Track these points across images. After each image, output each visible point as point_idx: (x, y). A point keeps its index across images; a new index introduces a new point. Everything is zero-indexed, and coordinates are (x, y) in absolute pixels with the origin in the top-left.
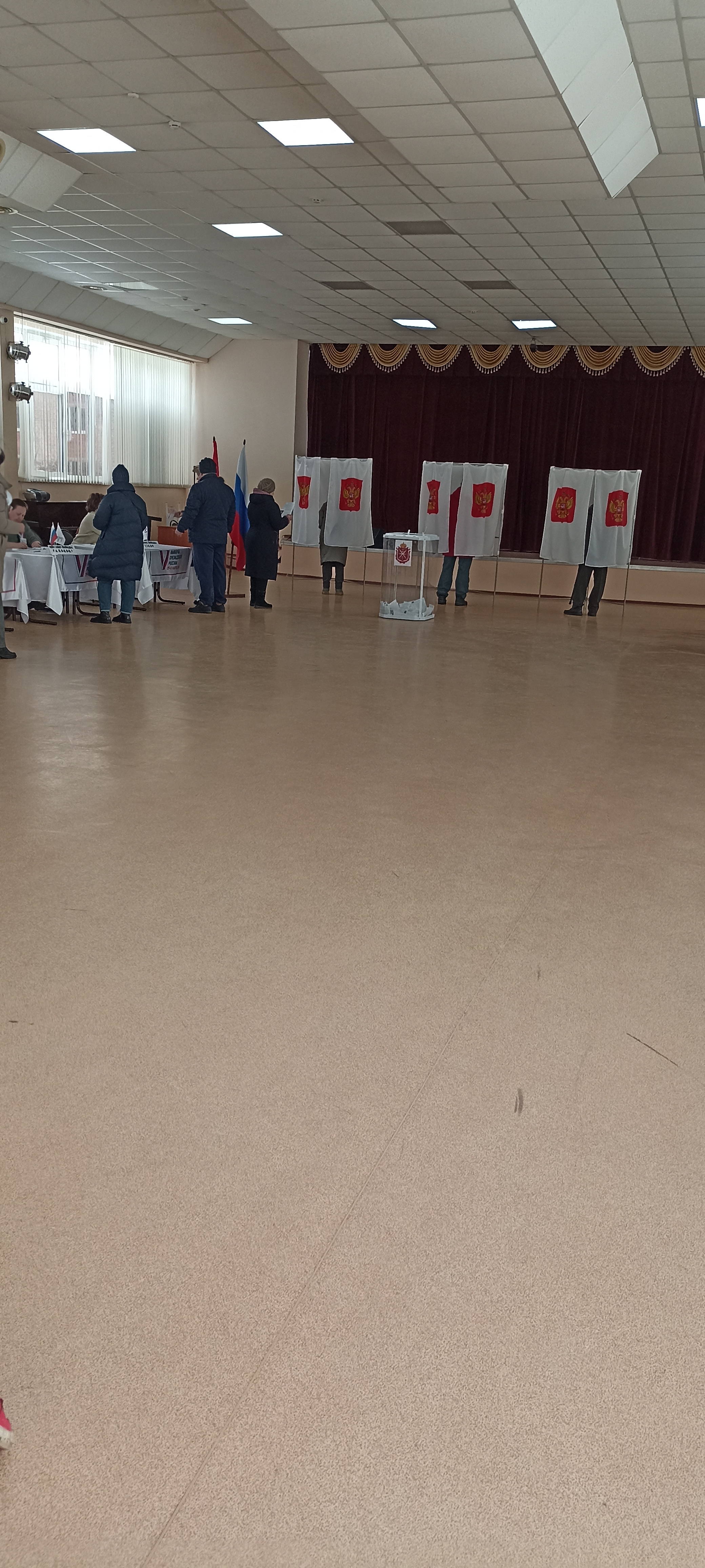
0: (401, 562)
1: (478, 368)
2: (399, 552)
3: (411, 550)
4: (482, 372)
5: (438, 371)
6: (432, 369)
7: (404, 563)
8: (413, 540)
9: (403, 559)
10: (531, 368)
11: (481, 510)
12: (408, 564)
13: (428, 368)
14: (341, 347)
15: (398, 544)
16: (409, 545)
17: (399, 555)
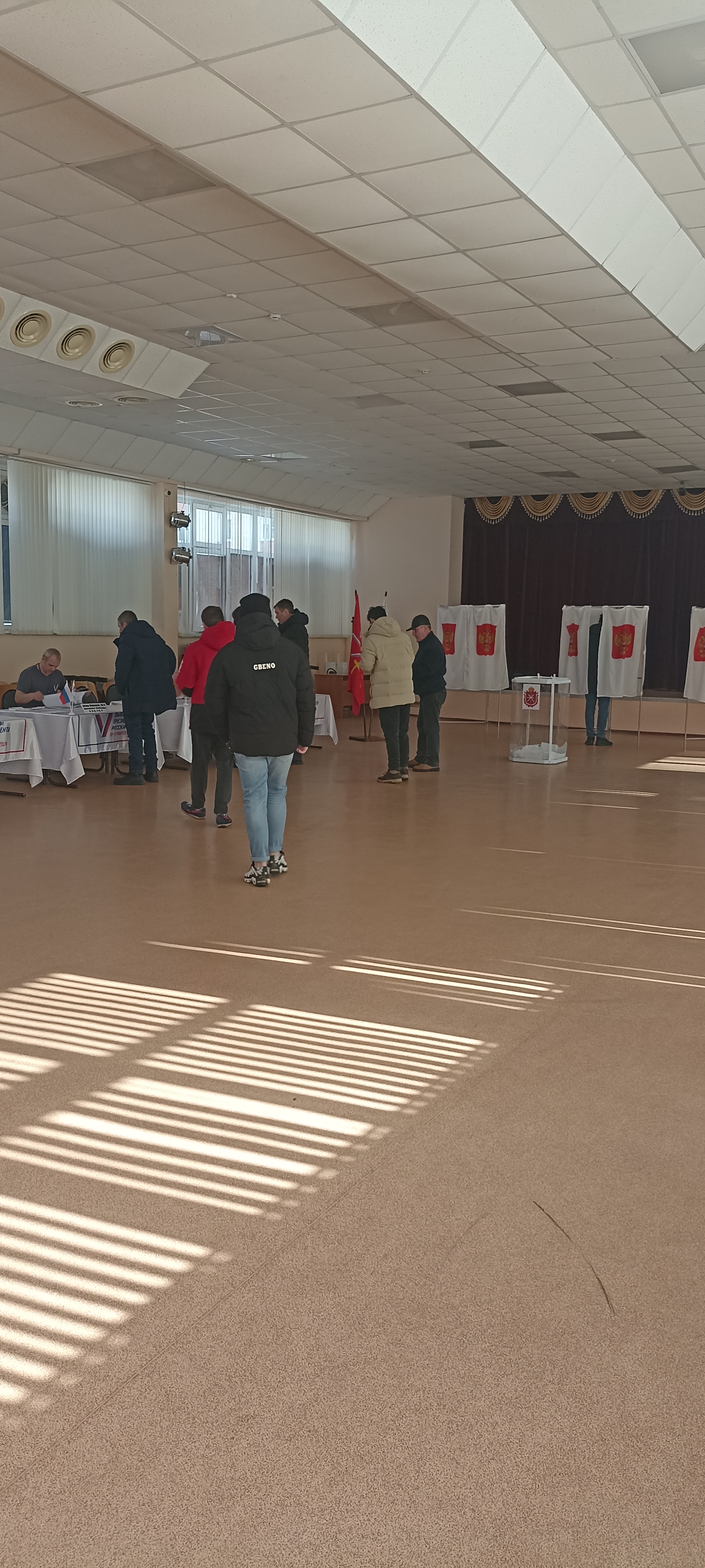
0: (529, 706)
1: (629, 513)
2: (527, 696)
3: (539, 694)
4: (634, 516)
5: (590, 518)
6: (583, 516)
7: (532, 706)
8: (541, 685)
9: (530, 703)
10: (684, 511)
11: (621, 651)
12: (537, 707)
13: (579, 515)
14: (494, 500)
15: (526, 688)
16: (537, 689)
17: (527, 699)
